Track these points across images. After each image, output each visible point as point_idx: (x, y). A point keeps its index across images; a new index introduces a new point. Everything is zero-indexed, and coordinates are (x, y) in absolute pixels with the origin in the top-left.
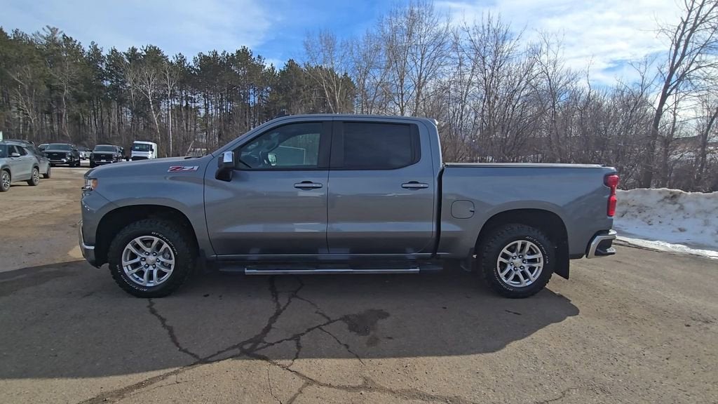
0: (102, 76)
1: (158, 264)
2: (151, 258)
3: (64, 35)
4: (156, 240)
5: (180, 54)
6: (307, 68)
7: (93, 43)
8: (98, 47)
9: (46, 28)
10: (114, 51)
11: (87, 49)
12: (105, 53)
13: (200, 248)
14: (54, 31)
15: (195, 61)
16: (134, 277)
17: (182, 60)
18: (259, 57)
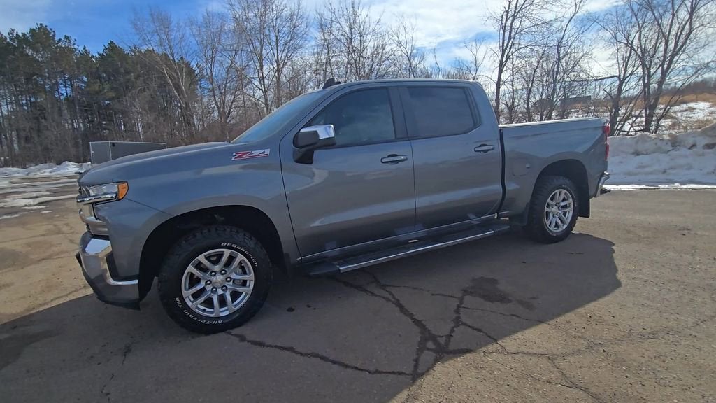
1: (229, 285)
2: (219, 278)
4: (227, 252)
6: (134, 52)
13: (285, 252)
16: (199, 309)
18: (67, 38)
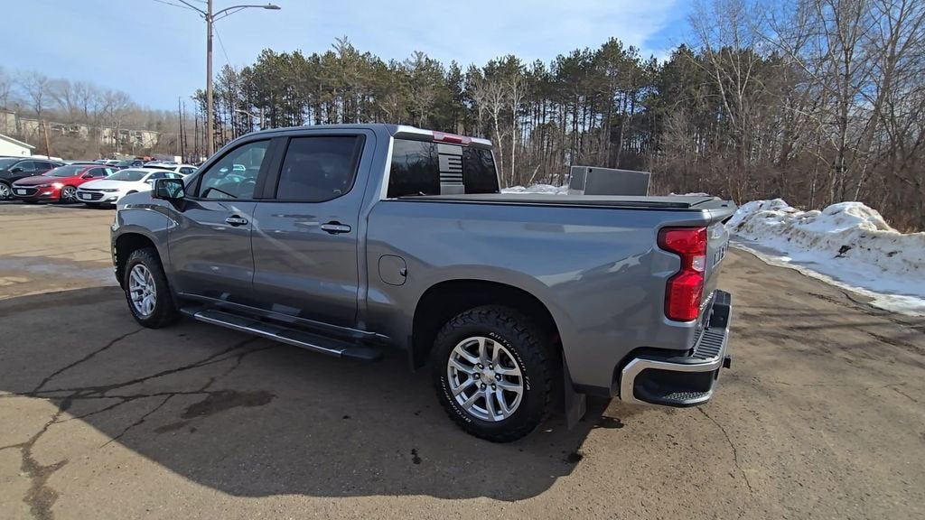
0: (460, 97)
3: (427, 59)
5: (538, 60)
7: (454, 61)
8: (458, 66)
9: (414, 54)
10: (473, 68)
11: (448, 70)
12: (464, 72)
14: (420, 55)
15: (553, 67)
17: (539, 68)
